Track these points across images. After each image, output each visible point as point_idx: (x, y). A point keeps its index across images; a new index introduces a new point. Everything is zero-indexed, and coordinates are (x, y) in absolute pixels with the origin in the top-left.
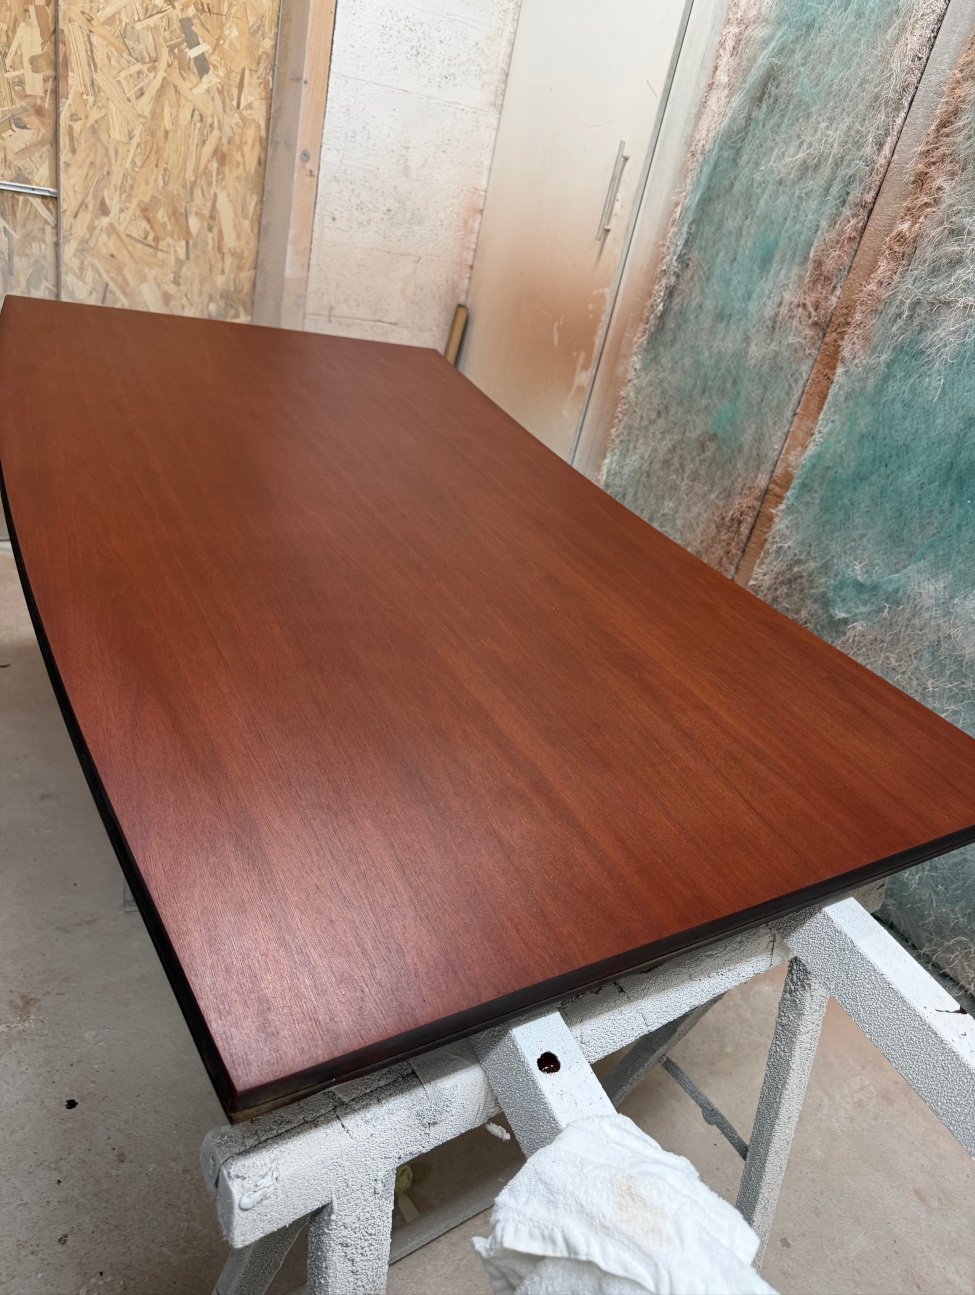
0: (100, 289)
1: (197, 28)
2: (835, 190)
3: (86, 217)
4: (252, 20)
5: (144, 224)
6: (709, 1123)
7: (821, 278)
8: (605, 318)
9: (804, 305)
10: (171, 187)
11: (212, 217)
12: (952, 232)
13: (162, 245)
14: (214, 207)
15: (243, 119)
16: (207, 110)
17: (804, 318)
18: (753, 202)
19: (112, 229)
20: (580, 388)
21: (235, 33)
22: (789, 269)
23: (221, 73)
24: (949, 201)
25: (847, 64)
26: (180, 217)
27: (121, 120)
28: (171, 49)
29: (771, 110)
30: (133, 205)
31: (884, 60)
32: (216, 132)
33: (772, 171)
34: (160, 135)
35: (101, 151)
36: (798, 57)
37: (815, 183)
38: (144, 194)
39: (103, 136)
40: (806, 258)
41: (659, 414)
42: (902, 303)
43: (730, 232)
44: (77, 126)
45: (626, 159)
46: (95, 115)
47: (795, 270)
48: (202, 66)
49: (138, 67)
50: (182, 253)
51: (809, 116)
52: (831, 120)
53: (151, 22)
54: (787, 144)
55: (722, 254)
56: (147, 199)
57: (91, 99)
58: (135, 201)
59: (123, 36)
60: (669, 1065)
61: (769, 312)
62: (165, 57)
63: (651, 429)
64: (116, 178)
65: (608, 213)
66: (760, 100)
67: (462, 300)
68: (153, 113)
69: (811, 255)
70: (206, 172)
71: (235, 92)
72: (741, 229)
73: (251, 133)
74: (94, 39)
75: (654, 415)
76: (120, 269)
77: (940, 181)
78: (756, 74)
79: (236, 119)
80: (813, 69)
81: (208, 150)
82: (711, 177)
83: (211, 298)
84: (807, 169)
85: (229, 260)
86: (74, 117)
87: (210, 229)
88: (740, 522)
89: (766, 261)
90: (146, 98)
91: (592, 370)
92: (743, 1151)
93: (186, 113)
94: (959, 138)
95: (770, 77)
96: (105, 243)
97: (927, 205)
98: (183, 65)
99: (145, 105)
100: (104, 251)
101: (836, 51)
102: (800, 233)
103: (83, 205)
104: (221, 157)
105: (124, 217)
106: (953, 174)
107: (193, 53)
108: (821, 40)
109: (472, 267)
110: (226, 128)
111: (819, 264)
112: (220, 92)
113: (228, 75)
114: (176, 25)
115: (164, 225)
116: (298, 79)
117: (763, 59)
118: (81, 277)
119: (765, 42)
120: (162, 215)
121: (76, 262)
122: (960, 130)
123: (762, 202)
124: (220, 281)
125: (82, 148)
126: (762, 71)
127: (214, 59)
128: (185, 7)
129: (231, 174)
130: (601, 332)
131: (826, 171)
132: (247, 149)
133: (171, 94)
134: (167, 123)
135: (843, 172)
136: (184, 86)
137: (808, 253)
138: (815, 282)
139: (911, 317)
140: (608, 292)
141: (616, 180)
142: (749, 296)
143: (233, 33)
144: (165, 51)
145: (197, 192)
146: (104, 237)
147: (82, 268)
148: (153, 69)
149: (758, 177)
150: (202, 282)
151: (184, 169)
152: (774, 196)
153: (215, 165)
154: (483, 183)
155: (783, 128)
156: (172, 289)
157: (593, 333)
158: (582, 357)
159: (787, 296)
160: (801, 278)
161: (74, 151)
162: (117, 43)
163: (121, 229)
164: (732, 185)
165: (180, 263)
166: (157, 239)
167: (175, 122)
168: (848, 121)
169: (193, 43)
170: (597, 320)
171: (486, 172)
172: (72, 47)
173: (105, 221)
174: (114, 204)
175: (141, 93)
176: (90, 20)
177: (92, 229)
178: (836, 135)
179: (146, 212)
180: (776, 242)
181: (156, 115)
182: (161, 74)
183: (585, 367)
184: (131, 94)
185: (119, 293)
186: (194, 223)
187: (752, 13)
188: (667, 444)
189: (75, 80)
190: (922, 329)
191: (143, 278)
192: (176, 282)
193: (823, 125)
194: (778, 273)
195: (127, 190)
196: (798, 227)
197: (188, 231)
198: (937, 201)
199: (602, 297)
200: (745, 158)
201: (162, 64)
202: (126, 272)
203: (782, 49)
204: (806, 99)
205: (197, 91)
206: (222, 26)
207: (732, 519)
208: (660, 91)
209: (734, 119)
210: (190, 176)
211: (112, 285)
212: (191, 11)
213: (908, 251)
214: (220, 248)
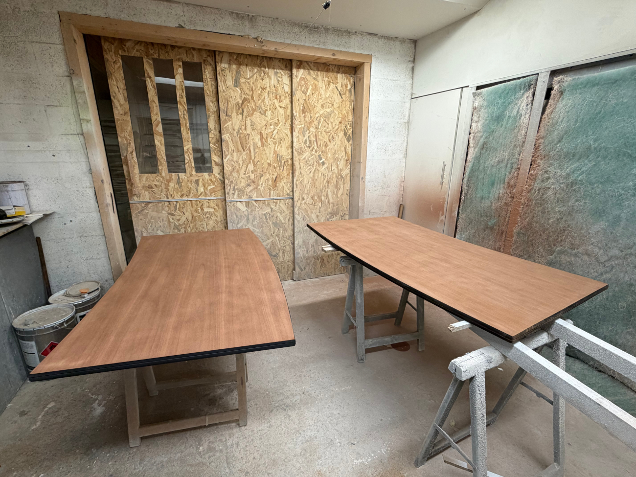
0: (303, 217)
1: (322, 156)
2: (509, 165)
3: (300, 201)
4: (333, 151)
5: (312, 200)
6: (539, 397)
7: (510, 186)
8: (446, 203)
9: (507, 193)
10: (317, 191)
11: (327, 196)
12: (545, 172)
13: (316, 204)
14: (327, 193)
15: (333, 173)
16: (324, 173)
17: (507, 196)
18: (486, 171)
19: (305, 203)
20: (442, 220)
21: (330, 155)
22: (500, 185)
23: (327, 164)
24: (542, 165)
25: (505, 138)
26: (320, 197)
27: (307, 179)
28: (316, 162)
29: (486, 151)
30: (310, 197)
31: (516, 137)
32: (327, 177)
33: (489, 164)
34: (315, 180)
35: (302, 186)
36: (491, 138)
37: (503, 165)
38: (312, 194)
39: (303, 183)
40: (504, 182)
41: (469, 224)
42: (535, 189)
43: (481, 179)
44: (297, 182)
45: (445, 165)
46: (301, 179)
47: (502, 186)
48: (323, 163)
49: (310, 167)
50: (320, 205)
51: (497, 151)
52: (504, 151)
53: (312, 157)
54: (492, 157)
55: (479, 184)
56: (312, 195)
57: (300, 176)
58: (310, 196)
59: (306, 161)
60: (523, 384)
61: (496, 196)
62: (315, 164)
63: (468, 228)
64: (306, 192)
65: (443, 178)
66: (483, 149)
67: (401, 203)
68: (313, 176)
69: (506, 181)
70: (325, 186)
71: (330, 167)
72: (484, 178)
73: (334, 175)
74: (301, 164)
75: (468, 224)
76: (307, 212)
77: (539, 161)
78: (480, 143)
79: (331, 173)
80: (496, 140)
81: (325, 181)
82: (472, 167)
83: (327, 215)
84: (499, 162)
85: (331, 205)
86: (297, 181)
87: (326, 199)
88: (500, 248)
89: (493, 184)
90: (312, 173)
91: (444, 215)
92: (551, 403)
93: (320, 174)
94: (541, 151)
95: (484, 144)
96: (304, 206)
97: (537, 167)
98: (319, 165)
99: (311, 175)
100: (304, 208)
101: (501, 136)
102: (501, 177)
103: (299, 199)
104: (328, 182)
105: (308, 200)
106: (542, 159)
107: (321, 161)
108: (496, 134)
109: (403, 195)
110: (329, 176)
111: (508, 183)
112: (327, 168)
113: (329, 164)
114: (317, 157)
115: (316, 200)
116: (360, 162)
117: (482, 140)
118: (299, 215)
119: (481, 137)
120: (316, 198)
121: (298, 212)
122: (541, 150)
123: (488, 171)
124: (329, 210)
125: (299, 187)
126: (482, 143)
127: (326, 162)
128: (319, 152)
129: (330, 185)
130: (446, 206)
131: (505, 162)
132: (334, 179)
133: (317, 171)
134: (316, 178)
135: (510, 162)
136: (319, 169)
137: (505, 180)
138: (508, 187)
139: (538, 192)
140: (446, 197)
141: (443, 170)
142: (490, 193)
143: (329, 155)
144: (315, 162)
145: (323, 191)
146: (304, 205)
147: (299, 213)
148: (313, 167)
149: (486, 165)
150: (325, 211)
151: (320, 187)
152: (491, 169)
153: (327, 184)
154: (403, 175)
155: (491, 154)
156: (318, 214)
157: (443, 206)
158: (441, 213)
159: (501, 191)
160: (504, 187)
161: (297, 188)
162: (305, 163)
163: (307, 202)
164: (479, 168)
165: (320, 208)
166: (315, 203)
167: (318, 177)
168: (509, 150)
169: (321, 159)
170: (444, 203)
171: (404, 173)
172: (296, 166)
173: (304, 201)
174: (305, 198)
175: (311, 172)
176: (300, 160)
177: (301, 204)
178: (506, 154)
179: (312, 198)
180: (495, 179)
181: (314, 176)
182: (315, 167)
183: (442, 215)
184: (308, 173)
185: (307, 217)
186: (323, 198)
187: (476, 131)
188: (473, 231)
189: (297, 173)
190: (543, 194)
191: (312, 213)
192: (320, 212)
193: (502, 152)
194: (497, 187)
195: (308, 194)
196: (500, 175)
197: (322, 200)
198: (539, 166)
199: (444, 198)
200: (481, 161)
201: (315, 165)
202: (308, 212)
203: (486, 138)
204: (495, 147)
205: (323, 169)
206: (327, 154)
207: (498, 248)
208: (452, 149)
209: (476, 154)
210: (321, 188)
211: (305, 216)
212: (320, 153)
213: (534, 177)
214: (329, 202)
